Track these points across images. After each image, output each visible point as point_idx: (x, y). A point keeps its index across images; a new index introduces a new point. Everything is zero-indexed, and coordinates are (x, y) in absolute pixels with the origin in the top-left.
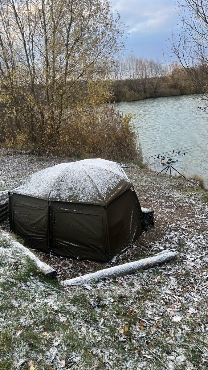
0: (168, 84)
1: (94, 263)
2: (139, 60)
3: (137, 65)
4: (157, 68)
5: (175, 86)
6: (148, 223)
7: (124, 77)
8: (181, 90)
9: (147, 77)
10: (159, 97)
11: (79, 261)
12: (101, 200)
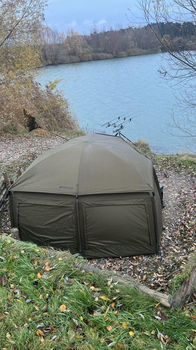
0: (67, 51)
1: (140, 258)
4: (55, 35)
5: (73, 53)
9: (46, 44)
12: (147, 186)
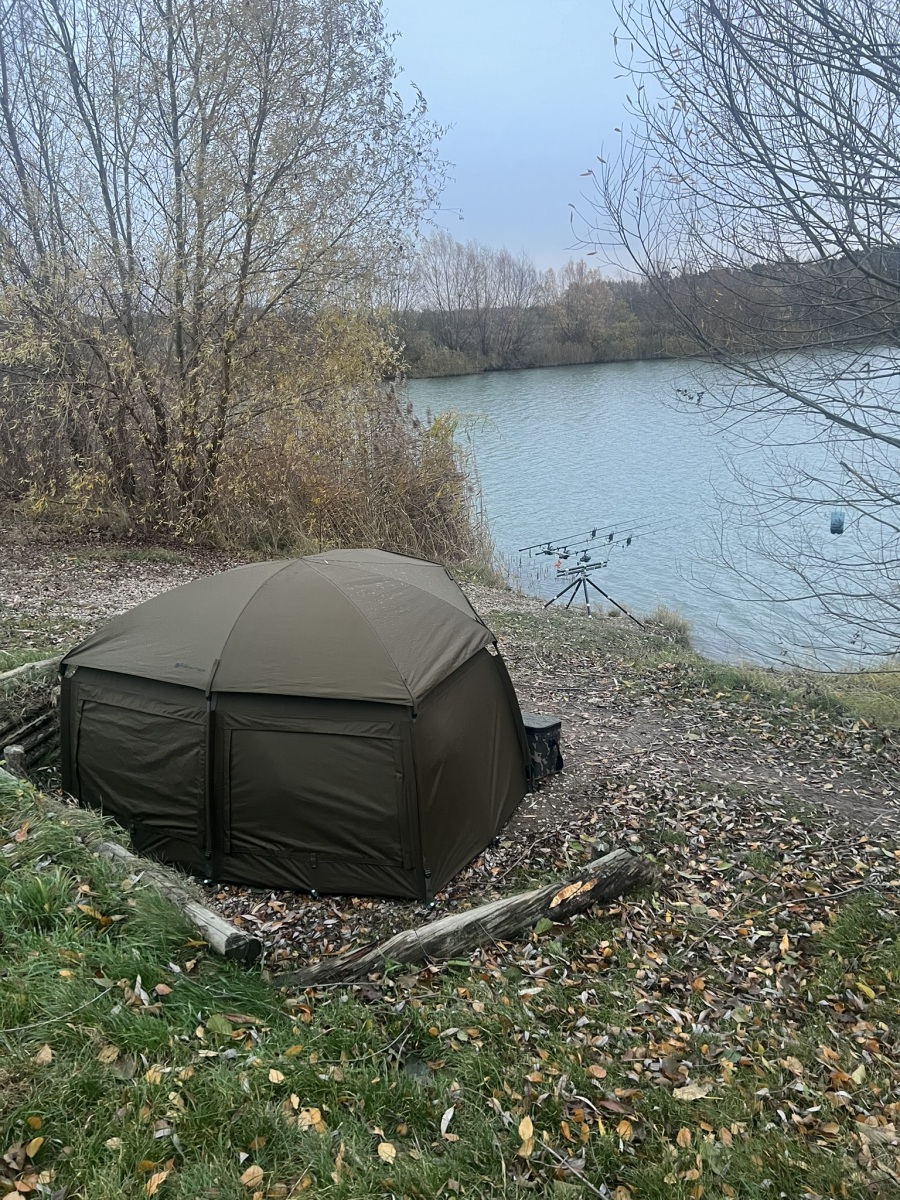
0: (555, 329)
1: (370, 905)
2: (465, 251)
3: (459, 265)
4: (523, 279)
5: (577, 336)
6: (545, 762)
7: (417, 300)
8: (595, 348)
9: (491, 306)
10: (530, 367)
11: (319, 901)
12: (398, 687)
